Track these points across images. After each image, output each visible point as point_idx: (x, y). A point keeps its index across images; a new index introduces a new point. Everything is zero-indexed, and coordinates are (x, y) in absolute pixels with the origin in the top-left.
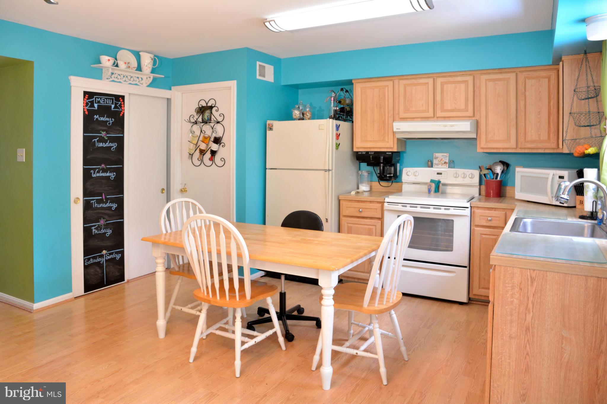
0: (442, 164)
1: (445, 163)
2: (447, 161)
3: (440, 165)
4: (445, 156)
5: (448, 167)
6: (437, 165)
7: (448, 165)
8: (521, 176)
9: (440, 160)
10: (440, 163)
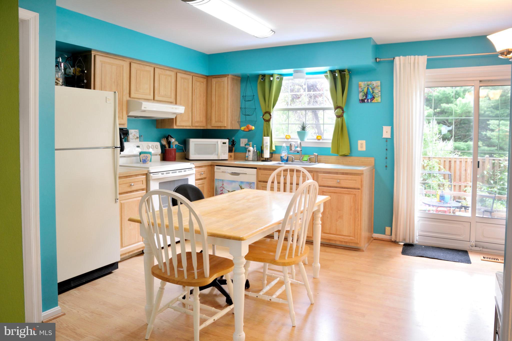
0: (135, 139)
1: (137, 138)
2: (138, 136)
3: (134, 139)
4: (136, 132)
5: (139, 141)
6: (132, 140)
7: (139, 139)
8: (195, 144)
9: (133, 136)
10: (134, 138)
